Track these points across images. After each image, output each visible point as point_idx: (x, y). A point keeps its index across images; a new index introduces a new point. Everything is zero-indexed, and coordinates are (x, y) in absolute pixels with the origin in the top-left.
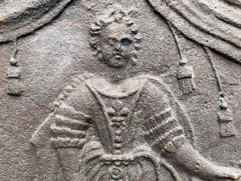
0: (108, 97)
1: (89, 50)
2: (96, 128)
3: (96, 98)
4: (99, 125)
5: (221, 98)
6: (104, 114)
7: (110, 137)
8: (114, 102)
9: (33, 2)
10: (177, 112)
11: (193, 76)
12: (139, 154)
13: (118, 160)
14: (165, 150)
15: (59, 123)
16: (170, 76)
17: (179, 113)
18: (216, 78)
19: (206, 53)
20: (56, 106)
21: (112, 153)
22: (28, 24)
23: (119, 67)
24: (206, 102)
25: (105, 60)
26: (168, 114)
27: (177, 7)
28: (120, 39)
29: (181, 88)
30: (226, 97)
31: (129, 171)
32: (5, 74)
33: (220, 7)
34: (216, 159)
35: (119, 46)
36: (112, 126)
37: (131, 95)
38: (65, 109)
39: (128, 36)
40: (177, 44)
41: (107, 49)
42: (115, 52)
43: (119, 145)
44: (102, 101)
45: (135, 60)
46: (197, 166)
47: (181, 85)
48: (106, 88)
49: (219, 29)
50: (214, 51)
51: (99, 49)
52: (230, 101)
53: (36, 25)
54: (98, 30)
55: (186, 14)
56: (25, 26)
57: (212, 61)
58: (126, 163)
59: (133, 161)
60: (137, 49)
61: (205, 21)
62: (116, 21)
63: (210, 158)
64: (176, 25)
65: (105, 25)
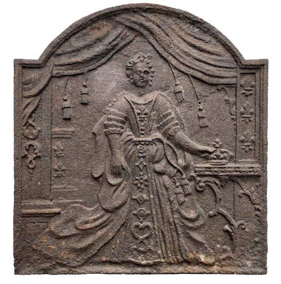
0: (137, 104)
2: (130, 123)
3: (130, 104)
4: (131, 121)
5: (199, 105)
6: (135, 114)
7: (138, 127)
8: (140, 107)
9: (97, 52)
10: (175, 113)
11: (183, 92)
12: (154, 138)
13: (143, 141)
14: (169, 134)
15: (110, 119)
16: (171, 92)
17: (177, 114)
18: (195, 92)
19: (189, 78)
20: (108, 110)
21: (139, 137)
22: (94, 64)
23: (143, 87)
24: (191, 107)
25: (135, 84)
26: (170, 114)
27: (172, 53)
29: (177, 99)
30: (202, 104)
31: (149, 148)
32: (80, 92)
34: (199, 141)
35: (142, 75)
37: (149, 102)
38: (113, 112)
39: (147, 69)
40: (173, 74)
41: (136, 77)
42: (140, 78)
43: (143, 132)
44: (134, 106)
45: (151, 83)
46: (187, 144)
47: (176, 97)
48: (135, 99)
49: (195, 65)
50: (193, 77)
51: (131, 77)
52: (204, 106)
53: (98, 64)
54: (131, 66)
55: (177, 57)
56: (92, 65)
57: (193, 83)
58: (147, 143)
59: (151, 142)
60: (152, 77)
61: (188, 61)
62: (141, 61)
63: (195, 141)
64: (172, 63)
65: (135, 64)
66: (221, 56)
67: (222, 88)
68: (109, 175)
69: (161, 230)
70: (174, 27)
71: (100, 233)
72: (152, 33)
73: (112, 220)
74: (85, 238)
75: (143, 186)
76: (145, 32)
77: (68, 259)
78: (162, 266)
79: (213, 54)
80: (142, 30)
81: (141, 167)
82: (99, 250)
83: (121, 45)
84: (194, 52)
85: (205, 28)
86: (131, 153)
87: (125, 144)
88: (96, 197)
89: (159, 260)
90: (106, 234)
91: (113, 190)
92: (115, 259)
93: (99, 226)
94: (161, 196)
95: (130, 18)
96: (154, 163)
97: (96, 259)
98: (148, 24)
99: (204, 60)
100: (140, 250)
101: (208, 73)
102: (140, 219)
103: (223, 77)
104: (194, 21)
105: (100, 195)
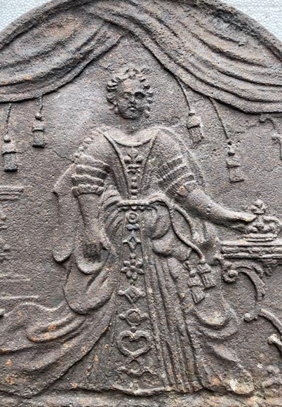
0: (124, 146)
1: (106, 105)
3: (113, 147)
4: (116, 174)
5: (229, 146)
7: (127, 183)
8: (129, 151)
9: (58, 63)
10: (188, 160)
11: (201, 125)
12: (154, 200)
13: (134, 205)
14: (178, 194)
15: (80, 171)
16: (181, 126)
18: (223, 126)
19: (213, 104)
20: (77, 157)
21: (128, 198)
22: (53, 82)
23: (134, 119)
24: (214, 150)
25: (121, 114)
26: (180, 161)
27: (184, 64)
28: (134, 93)
29: (191, 138)
30: (233, 145)
31: (145, 216)
32: (31, 128)
33: (222, 62)
34: (227, 204)
35: (133, 99)
36: (128, 173)
37: (145, 144)
38: (86, 159)
39: (142, 91)
40: (186, 97)
41: (123, 103)
42: (130, 105)
43: (135, 191)
44: (119, 150)
46: (209, 209)
47: (190, 134)
48: (122, 138)
49: (222, 82)
50: (219, 101)
51: (115, 103)
52: (237, 148)
53: (59, 83)
54: (114, 86)
55: (192, 69)
56: (50, 84)
57: (218, 111)
58: (142, 208)
59: (148, 206)
60: (150, 102)
61: (209, 76)
62: (130, 77)
64: (184, 80)
65: (120, 81)
66: (266, 67)
67: (268, 119)
68: (80, 257)
69: (166, 342)
70: (186, 20)
71: (67, 346)
72: (148, 31)
73: (87, 327)
74: (43, 353)
75: (135, 276)
76: (138, 31)
77: (16, 385)
78: (167, 397)
79: (252, 64)
80: (132, 27)
81: (132, 245)
82: (66, 373)
83: (97, 52)
84: (219, 61)
85: (239, 21)
86: (115, 224)
87: (106, 209)
88: (60, 292)
89: (163, 388)
90: (77, 348)
91: (88, 281)
92: (91, 386)
93: (64, 335)
94: (165, 291)
95: (111, 7)
96: (153, 239)
97: (62, 385)
98: (141, 17)
99: (236, 73)
100: (132, 374)
101: (243, 94)
102: (130, 326)
103: (269, 102)
104: (220, 10)
105: (66, 289)
